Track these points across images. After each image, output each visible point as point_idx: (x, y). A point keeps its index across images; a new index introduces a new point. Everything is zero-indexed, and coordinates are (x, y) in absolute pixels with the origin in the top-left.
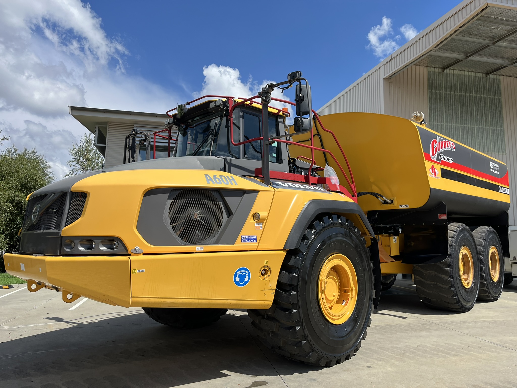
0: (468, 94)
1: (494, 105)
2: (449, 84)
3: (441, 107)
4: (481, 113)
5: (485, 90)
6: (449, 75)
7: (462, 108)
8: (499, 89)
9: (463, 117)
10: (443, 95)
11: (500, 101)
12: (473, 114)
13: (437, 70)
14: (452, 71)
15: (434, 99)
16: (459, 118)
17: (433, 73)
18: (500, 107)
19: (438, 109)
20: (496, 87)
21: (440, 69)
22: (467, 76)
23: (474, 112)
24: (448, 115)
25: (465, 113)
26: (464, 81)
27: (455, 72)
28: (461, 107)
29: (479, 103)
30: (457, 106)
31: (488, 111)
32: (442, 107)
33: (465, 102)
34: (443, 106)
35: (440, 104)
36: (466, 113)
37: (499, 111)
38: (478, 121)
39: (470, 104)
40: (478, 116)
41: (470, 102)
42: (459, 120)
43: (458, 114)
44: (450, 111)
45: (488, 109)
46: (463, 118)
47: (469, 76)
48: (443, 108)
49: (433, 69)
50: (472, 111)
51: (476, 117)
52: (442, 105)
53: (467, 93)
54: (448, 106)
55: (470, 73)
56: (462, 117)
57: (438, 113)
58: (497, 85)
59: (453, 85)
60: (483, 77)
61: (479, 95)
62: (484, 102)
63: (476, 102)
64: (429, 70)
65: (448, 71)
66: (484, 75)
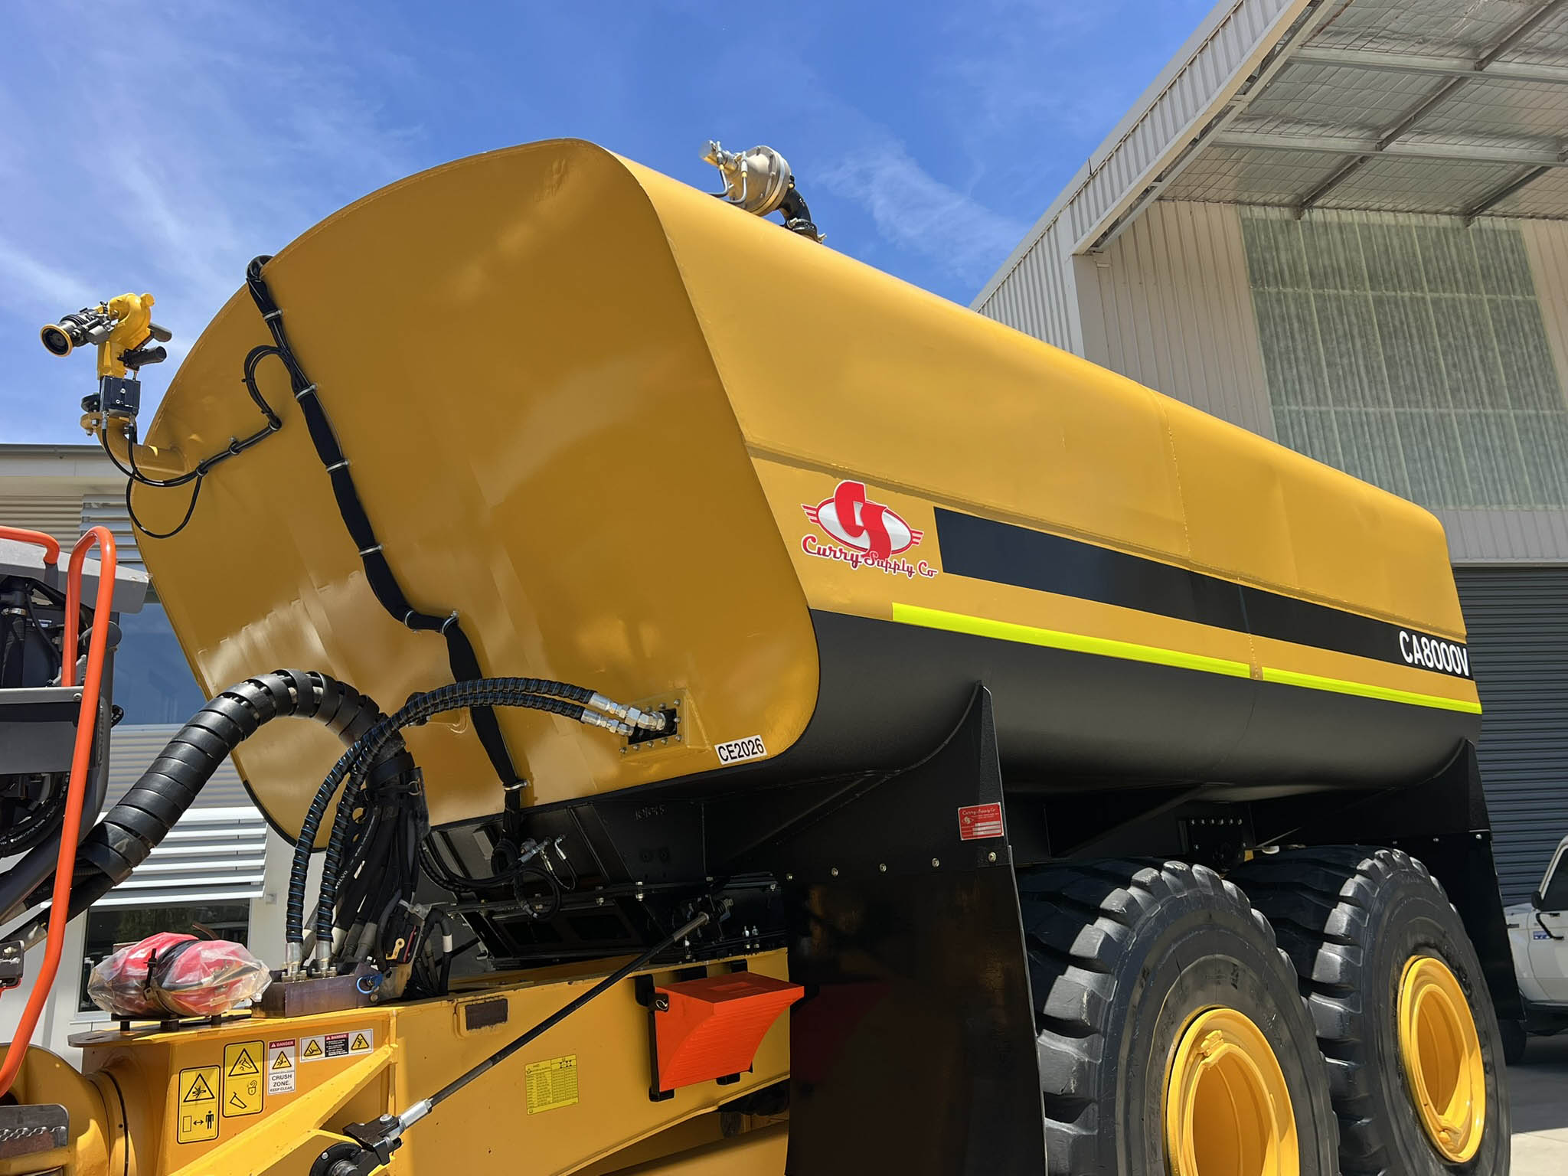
0: (1406, 294)
1: (1513, 328)
2: (1327, 263)
3: (1309, 347)
4: (1468, 362)
5: (1471, 276)
6: (1321, 230)
7: (1392, 346)
8: (1524, 265)
9: (1401, 380)
10: (1308, 302)
11: (1535, 312)
12: (1438, 364)
13: (1274, 214)
14: (1332, 216)
15: (1278, 320)
16: (1383, 382)
17: (1261, 225)
18: (1539, 332)
19: (1301, 355)
20: (1511, 263)
21: (1287, 209)
22: (1393, 230)
23: (1437, 359)
24: (1341, 373)
25: (1404, 362)
26: (1382, 248)
27: (1346, 217)
28: (1387, 341)
29: (1454, 322)
30: (1371, 342)
31: (1493, 350)
32: (1313, 348)
33: (1397, 323)
34: (1316, 343)
35: (1304, 336)
36: (1409, 363)
37: (1535, 347)
38: (1459, 390)
39: (1418, 330)
40: (1456, 370)
41: (1416, 320)
42: (1384, 389)
43: (1380, 368)
44: (1345, 361)
45: (1491, 341)
46: (1402, 383)
47: (1400, 229)
48: (1317, 349)
49: (1258, 212)
50: (1432, 354)
51: (1449, 374)
52: (1310, 339)
53: (1402, 291)
54: (1335, 342)
55: (1402, 218)
56: (1394, 379)
57: (1302, 368)
58: (1513, 252)
59: (1343, 265)
60: (1452, 229)
61: (1448, 295)
62: (1472, 316)
63: (1442, 321)
64: (1245, 216)
65: (1317, 215)
66: (1458, 221)
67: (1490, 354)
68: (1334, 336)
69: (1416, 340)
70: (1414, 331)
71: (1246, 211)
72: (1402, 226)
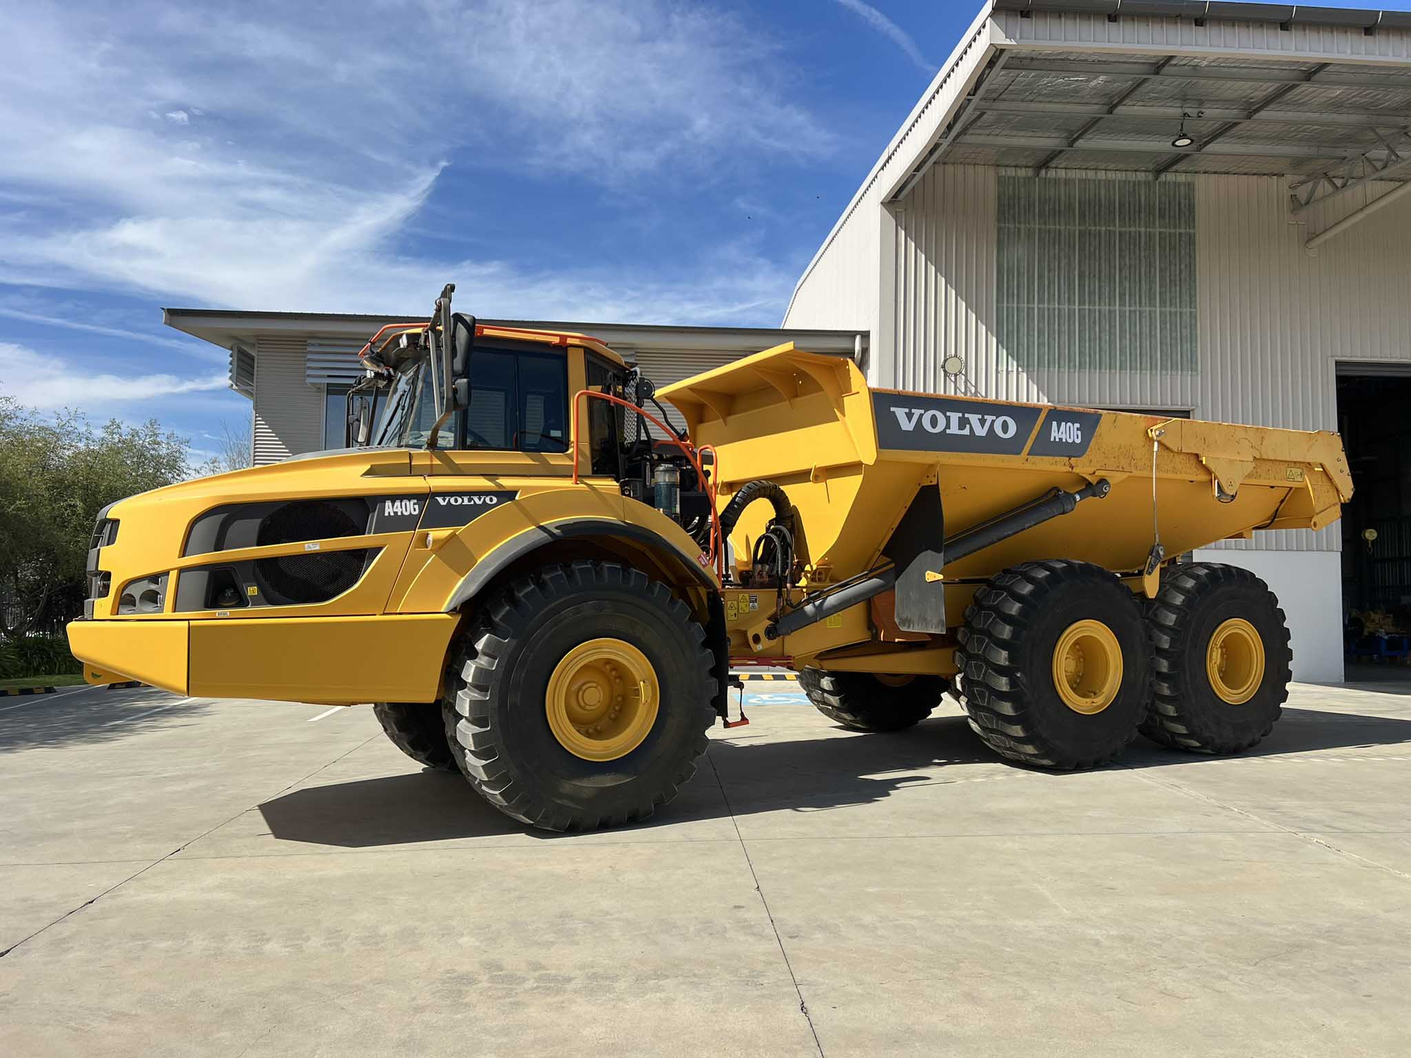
0: (1104, 228)
1: (1172, 253)
2: (1052, 205)
3: (1028, 265)
4: (1136, 275)
5: (1151, 216)
6: (1052, 183)
7: (1085, 264)
8: (1191, 208)
9: (1088, 287)
10: (1035, 234)
11: (1191, 241)
12: (1115, 277)
13: (1022, 173)
14: (1062, 174)
16: (1075, 288)
17: (1011, 181)
18: (1192, 256)
19: (1022, 270)
20: (1183, 205)
21: (1031, 169)
22: (1103, 183)
23: (1115, 273)
25: (1092, 275)
26: (1092, 199)
27: (1072, 174)
28: (1082, 261)
29: (1132, 247)
30: (1072, 263)
31: (1155, 267)
32: (1031, 265)
33: (1092, 249)
34: (1033, 262)
36: (1095, 276)
37: (1186, 265)
38: (1125, 294)
39: (1106, 253)
40: (1126, 281)
41: (1106, 246)
42: (1074, 293)
43: (1075, 279)
44: (1051, 273)
45: (1155, 260)
46: (1087, 291)
47: (1109, 183)
48: (1034, 267)
49: (1011, 172)
50: (1112, 272)
51: (1120, 284)
52: (1030, 260)
53: (1100, 226)
54: (1047, 261)
55: (1111, 175)
56: (1082, 286)
57: (1021, 280)
58: (1185, 199)
59: (1062, 208)
60: (1145, 182)
61: (1132, 229)
62: (1146, 243)
63: (1123, 247)
64: (1000, 175)
65: (1052, 174)
66: (1151, 177)
67: (1153, 270)
68: (1047, 258)
69: (1103, 262)
70: (1103, 254)
71: (1002, 172)
72: (1109, 181)
